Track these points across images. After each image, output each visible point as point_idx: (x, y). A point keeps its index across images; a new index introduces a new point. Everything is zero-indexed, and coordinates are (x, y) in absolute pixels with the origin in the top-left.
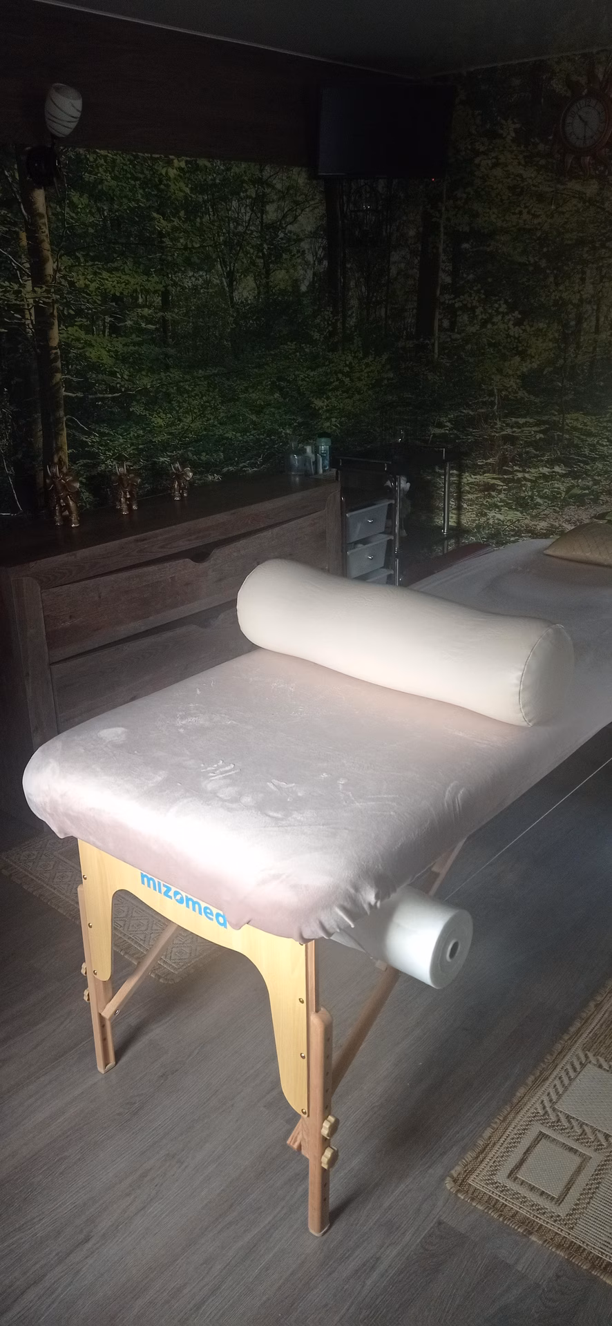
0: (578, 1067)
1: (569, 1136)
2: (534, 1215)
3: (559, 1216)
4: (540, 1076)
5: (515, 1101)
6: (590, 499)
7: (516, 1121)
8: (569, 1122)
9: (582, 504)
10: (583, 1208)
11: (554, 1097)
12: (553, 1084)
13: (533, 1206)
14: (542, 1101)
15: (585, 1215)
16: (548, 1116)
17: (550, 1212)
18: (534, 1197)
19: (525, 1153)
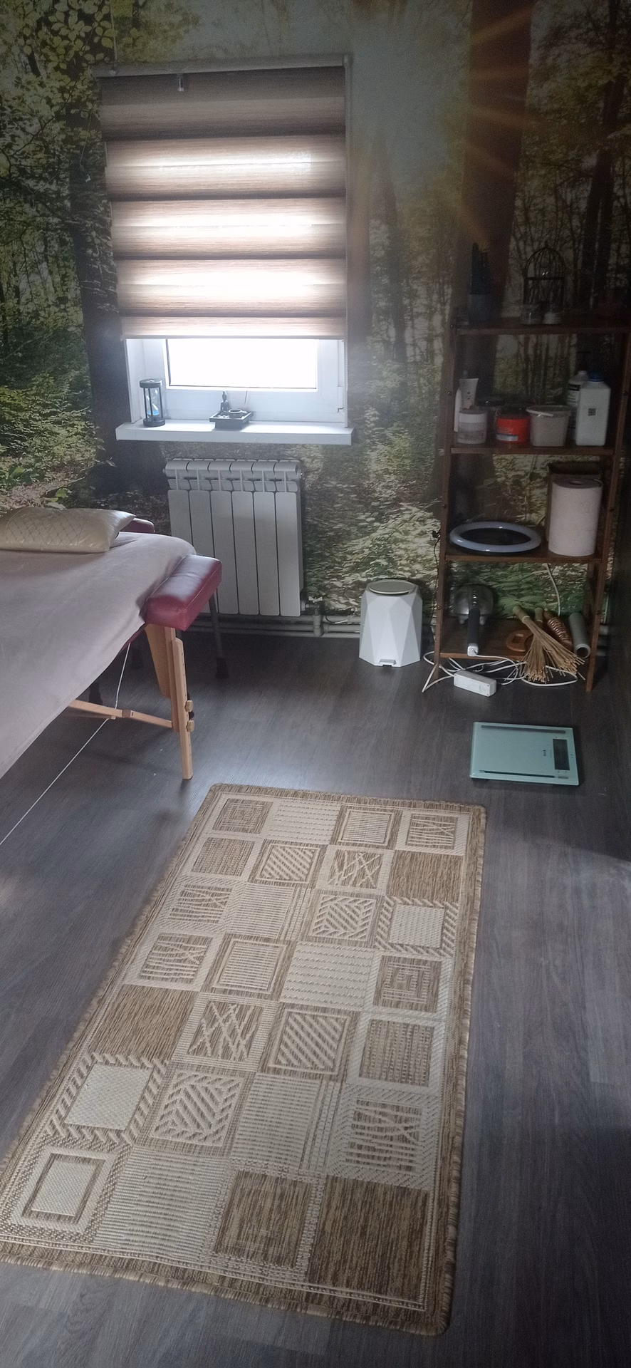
0: (84, 1071)
1: (81, 1147)
2: (53, 1244)
3: (78, 1234)
4: (47, 1096)
5: (23, 1132)
6: (36, 477)
7: (26, 1153)
8: (80, 1132)
9: (29, 483)
10: (102, 1216)
11: (63, 1113)
12: (61, 1099)
13: (51, 1234)
14: (52, 1121)
15: (103, 1222)
16: (59, 1134)
17: (69, 1234)
18: (52, 1225)
19: (38, 1183)
